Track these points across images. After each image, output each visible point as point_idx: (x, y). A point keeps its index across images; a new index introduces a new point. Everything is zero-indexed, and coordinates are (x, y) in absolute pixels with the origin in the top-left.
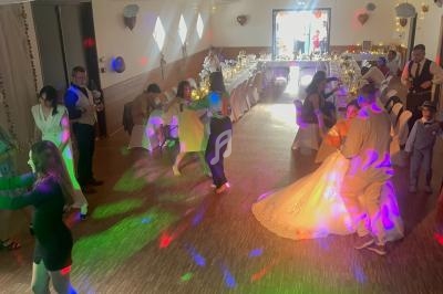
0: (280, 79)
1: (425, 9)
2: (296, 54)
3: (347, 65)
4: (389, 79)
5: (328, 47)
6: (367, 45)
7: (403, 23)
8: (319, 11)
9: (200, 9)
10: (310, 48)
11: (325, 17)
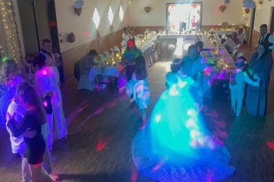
0: (171, 46)
1: (261, 3)
2: (181, 30)
3: (212, 37)
4: (239, 46)
6: (225, 25)
7: (247, 11)
8: (195, 4)
9: (121, 3)
10: (189, 27)
11: (198, 7)
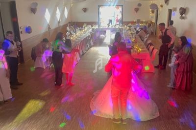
0: (102, 36)
1: (162, 6)
2: (109, 25)
3: (130, 30)
4: (148, 35)
5: (122, 22)
6: (139, 21)
7: (153, 12)
8: (118, 6)
9: (66, 5)
10: (114, 22)
11: (120, 9)
